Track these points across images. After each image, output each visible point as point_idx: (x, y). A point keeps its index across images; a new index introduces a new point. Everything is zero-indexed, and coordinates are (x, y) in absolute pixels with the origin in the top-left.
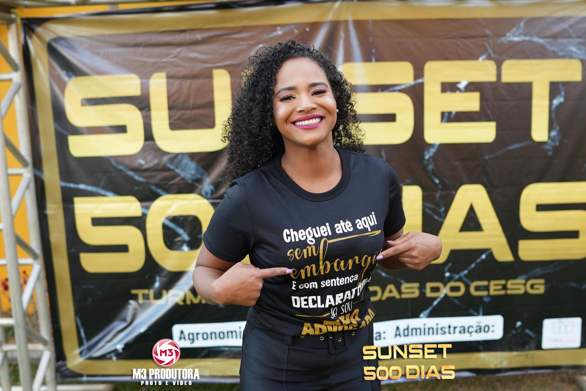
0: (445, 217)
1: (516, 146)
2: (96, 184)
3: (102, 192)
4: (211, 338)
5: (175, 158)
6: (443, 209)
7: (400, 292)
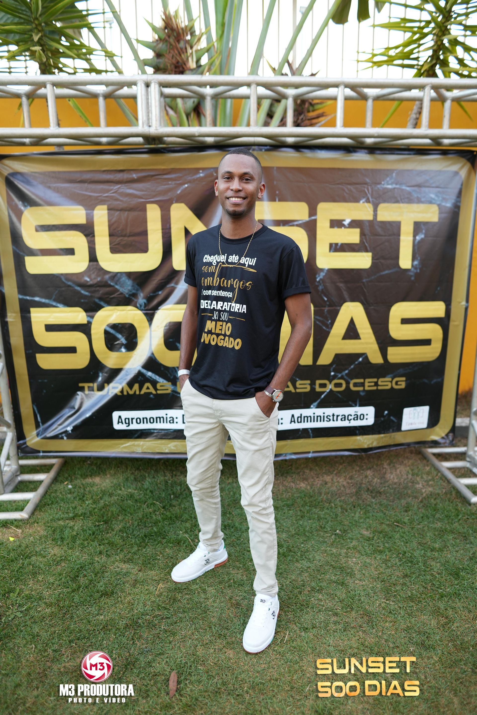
0: (331, 328)
1: (387, 272)
2: (49, 297)
3: (54, 304)
4: (144, 423)
5: (115, 276)
6: (330, 321)
7: (295, 388)
